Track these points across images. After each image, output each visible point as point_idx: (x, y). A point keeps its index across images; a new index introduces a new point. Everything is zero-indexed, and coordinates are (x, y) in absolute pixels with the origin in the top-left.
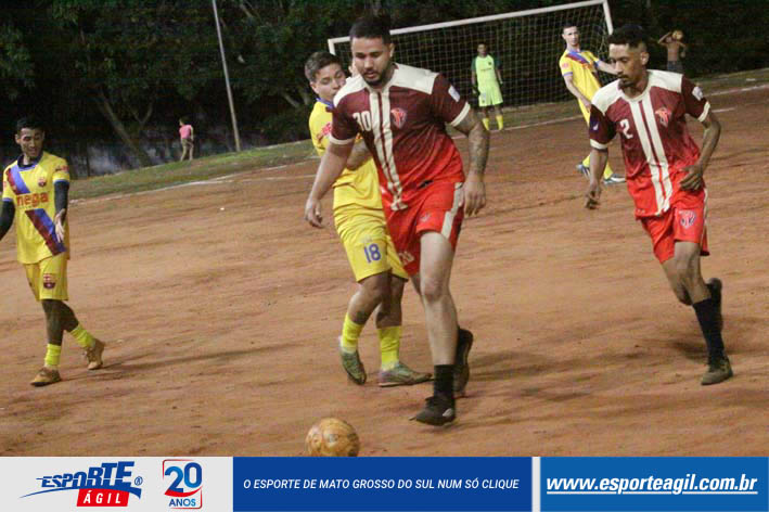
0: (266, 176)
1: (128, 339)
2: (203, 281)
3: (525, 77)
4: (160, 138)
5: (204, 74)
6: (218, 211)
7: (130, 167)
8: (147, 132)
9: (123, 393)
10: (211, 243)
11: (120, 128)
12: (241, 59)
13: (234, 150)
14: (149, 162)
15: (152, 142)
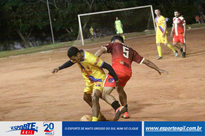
0: (61, 50)
1: (26, 93)
2: (45, 78)
3: (130, 26)
4: (33, 40)
5: (45, 23)
6: (49, 59)
7: (25, 48)
8: (30, 39)
9: (25, 107)
10: (47, 68)
11: (23, 37)
12: (55, 20)
13: (53, 43)
14: (30, 46)
15: (31, 41)
